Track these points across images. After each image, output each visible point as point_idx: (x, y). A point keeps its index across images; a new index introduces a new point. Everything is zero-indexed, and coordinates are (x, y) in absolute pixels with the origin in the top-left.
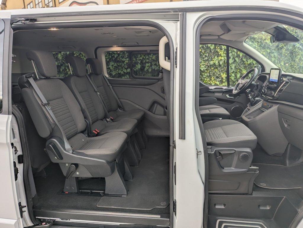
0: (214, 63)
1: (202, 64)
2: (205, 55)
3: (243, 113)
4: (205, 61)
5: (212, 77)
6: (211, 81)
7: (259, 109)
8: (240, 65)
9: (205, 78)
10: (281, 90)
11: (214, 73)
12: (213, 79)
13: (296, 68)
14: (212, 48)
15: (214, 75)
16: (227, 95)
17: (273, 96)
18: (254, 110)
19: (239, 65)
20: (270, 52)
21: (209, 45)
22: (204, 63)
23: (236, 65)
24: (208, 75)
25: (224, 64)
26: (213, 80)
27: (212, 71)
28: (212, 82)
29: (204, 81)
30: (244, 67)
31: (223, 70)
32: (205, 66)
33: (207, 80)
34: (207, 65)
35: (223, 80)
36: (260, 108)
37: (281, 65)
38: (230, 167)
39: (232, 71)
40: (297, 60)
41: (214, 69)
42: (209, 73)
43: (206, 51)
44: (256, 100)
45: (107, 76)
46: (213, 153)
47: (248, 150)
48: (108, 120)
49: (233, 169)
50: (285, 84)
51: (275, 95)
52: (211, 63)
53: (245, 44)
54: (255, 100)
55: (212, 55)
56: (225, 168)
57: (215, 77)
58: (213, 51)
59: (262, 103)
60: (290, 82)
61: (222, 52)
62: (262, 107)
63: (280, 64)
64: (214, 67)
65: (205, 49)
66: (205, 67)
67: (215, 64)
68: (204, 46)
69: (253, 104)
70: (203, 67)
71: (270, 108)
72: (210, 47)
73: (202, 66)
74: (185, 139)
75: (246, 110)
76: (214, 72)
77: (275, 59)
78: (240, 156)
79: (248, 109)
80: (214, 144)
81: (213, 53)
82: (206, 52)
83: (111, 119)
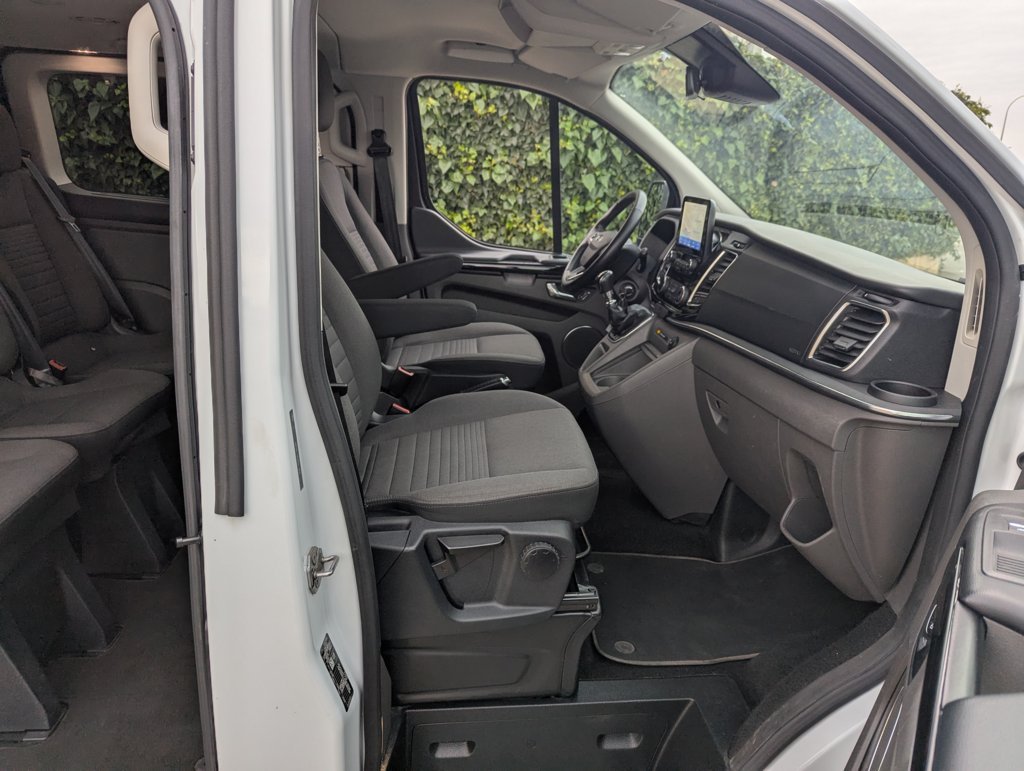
0: (542, 161)
1: (499, 159)
2: (510, 127)
3: (587, 359)
4: (510, 151)
5: (534, 212)
6: (528, 225)
7: (639, 348)
8: (627, 173)
9: (511, 211)
10: (708, 283)
11: (541, 196)
12: (535, 218)
13: (800, 197)
14: (533, 105)
15: (539, 205)
16: (549, 285)
17: (682, 305)
18: (622, 352)
19: (624, 173)
20: (723, 138)
21: (524, 94)
22: (506, 159)
23: (614, 173)
24: (520, 202)
25: (574, 167)
26: (535, 221)
27: (534, 187)
28: (531, 230)
29: (505, 222)
30: (641, 182)
31: (571, 189)
32: (508, 167)
33: (515, 222)
34: (515, 167)
35: (570, 224)
36: (643, 344)
37: (755, 183)
38: (489, 599)
39: (601, 195)
40: (804, 170)
41: (539, 183)
42: (524, 197)
43: (513, 114)
44: (630, 314)
45: (62, 180)
46: (413, 548)
47: (560, 531)
48: (38, 375)
49: (498, 611)
50: (722, 259)
51: (690, 300)
52: (528, 159)
53: (611, 96)
54: (626, 312)
55: (533, 130)
56: (466, 606)
57: (543, 213)
58: (536, 118)
59: (651, 324)
60: (740, 253)
61: (569, 124)
62: (648, 342)
63: (752, 179)
64: (542, 174)
65: (510, 104)
66: (511, 173)
67: (544, 164)
68: (508, 96)
69: (622, 327)
70: (503, 171)
71: (671, 347)
72: (528, 101)
73: (498, 169)
74: (241, 513)
75: (599, 349)
76: (541, 193)
77: (738, 163)
78: (524, 559)
79: (603, 344)
80: (425, 509)
81: (537, 125)
82: (514, 118)
83: (54, 372)
